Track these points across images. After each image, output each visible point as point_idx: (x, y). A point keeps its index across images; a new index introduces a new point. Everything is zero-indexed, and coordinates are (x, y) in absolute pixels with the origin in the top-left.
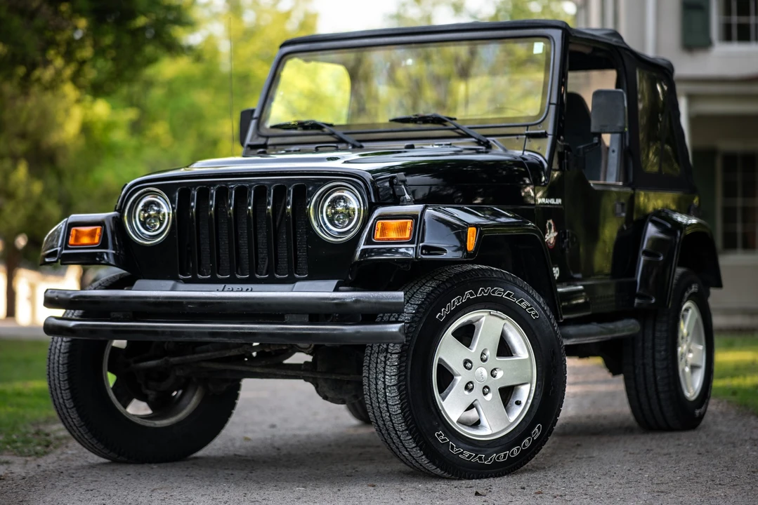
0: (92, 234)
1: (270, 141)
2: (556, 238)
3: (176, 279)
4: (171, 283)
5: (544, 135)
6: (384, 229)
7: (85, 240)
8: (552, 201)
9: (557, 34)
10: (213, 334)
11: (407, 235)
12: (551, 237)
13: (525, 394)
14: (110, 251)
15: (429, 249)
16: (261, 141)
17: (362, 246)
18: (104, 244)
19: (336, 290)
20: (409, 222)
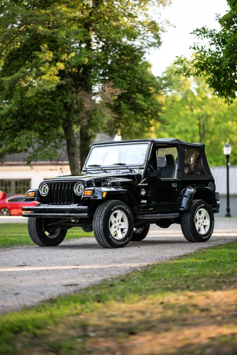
0: (33, 194)
1: (88, 170)
2: (145, 193)
3: (49, 204)
4: (47, 205)
5: (143, 168)
6: (86, 193)
7: (31, 195)
8: (144, 184)
9: (150, 143)
10: (52, 216)
11: (90, 194)
12: (143, 193)
13: (126, 231)
14: (36, 198)
15: (95, 197)
16: (86, 169)
17: (83, 196)
18: (35, 196)
19: (78, 206)
20: (91, 191)
